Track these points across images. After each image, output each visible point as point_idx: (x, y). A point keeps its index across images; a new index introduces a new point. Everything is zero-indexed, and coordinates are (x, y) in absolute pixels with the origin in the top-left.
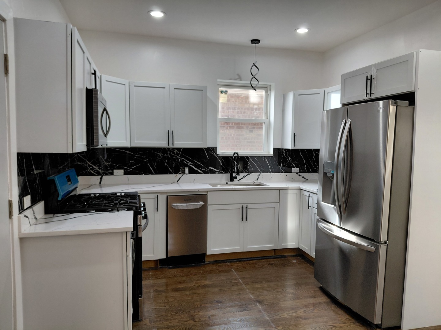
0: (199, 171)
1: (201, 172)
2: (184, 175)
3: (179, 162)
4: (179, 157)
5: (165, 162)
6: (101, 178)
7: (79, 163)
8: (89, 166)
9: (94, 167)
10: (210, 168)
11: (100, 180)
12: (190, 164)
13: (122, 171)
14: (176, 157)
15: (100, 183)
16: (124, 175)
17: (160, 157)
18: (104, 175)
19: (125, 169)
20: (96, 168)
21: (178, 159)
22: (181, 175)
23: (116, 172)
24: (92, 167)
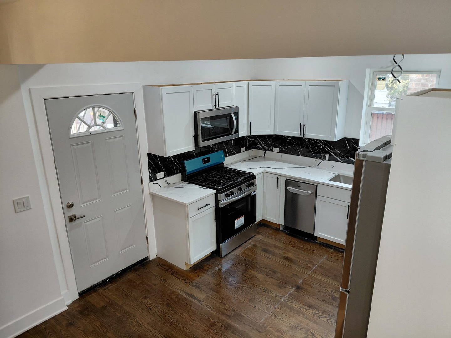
0: (339, 159)
1: (340, 161)
2: (324, 161)
3: (321, 149)
4: (321, 144)
5: (310, 147)
6: (265, 153)
7: (254, 140)
8: (260, 143)
9: (262, 143)
10: (350, 158)
11: (264, 154)
12: (330, 152)
13: (278, 150)
14: (319, 143)
15: (264, 156)
16: (280, 152)
17: (306, 142)
18: (267, 151)
19: (280, 148)
20: (263, 144)
21: (320, 146)
22: (322, 160)
23: (275, 149)
24: (261, 143)
